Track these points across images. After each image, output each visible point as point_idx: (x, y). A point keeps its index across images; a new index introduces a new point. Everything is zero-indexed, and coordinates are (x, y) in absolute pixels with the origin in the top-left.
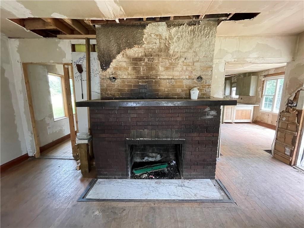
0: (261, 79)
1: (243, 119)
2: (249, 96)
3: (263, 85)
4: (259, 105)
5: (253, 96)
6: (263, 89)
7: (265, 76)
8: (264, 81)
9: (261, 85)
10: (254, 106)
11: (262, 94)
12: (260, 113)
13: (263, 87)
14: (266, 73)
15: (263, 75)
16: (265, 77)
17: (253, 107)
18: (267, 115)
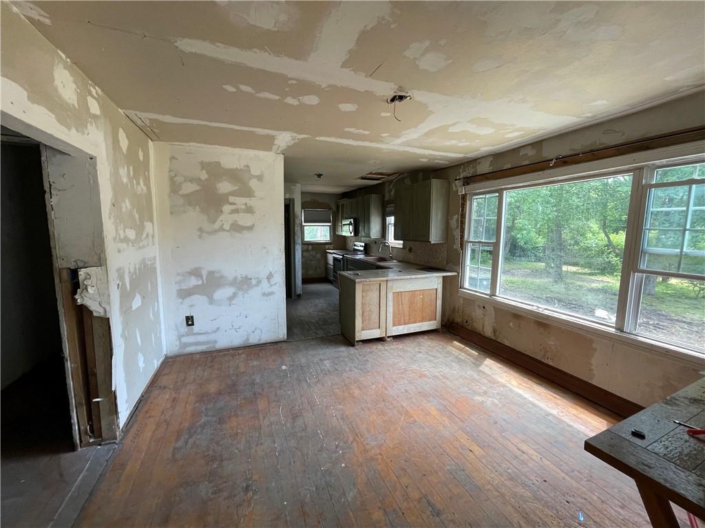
0: (457, 191)
1: (415, 322)
2: (428, 244)
3: (462, 210)
4: (456, 274)
5: (438, 244)
6: (463, 223)
7: (467, 181)
8: (464, 197)
9: (457, 210)
10: (443, 277)
11: (462, 237)
12: (460, 297)
13: (463, 216)
14: (469, 172)
15: (461, 177)
16: (468, 184)
17: (441, 280)
18: (479, 306)
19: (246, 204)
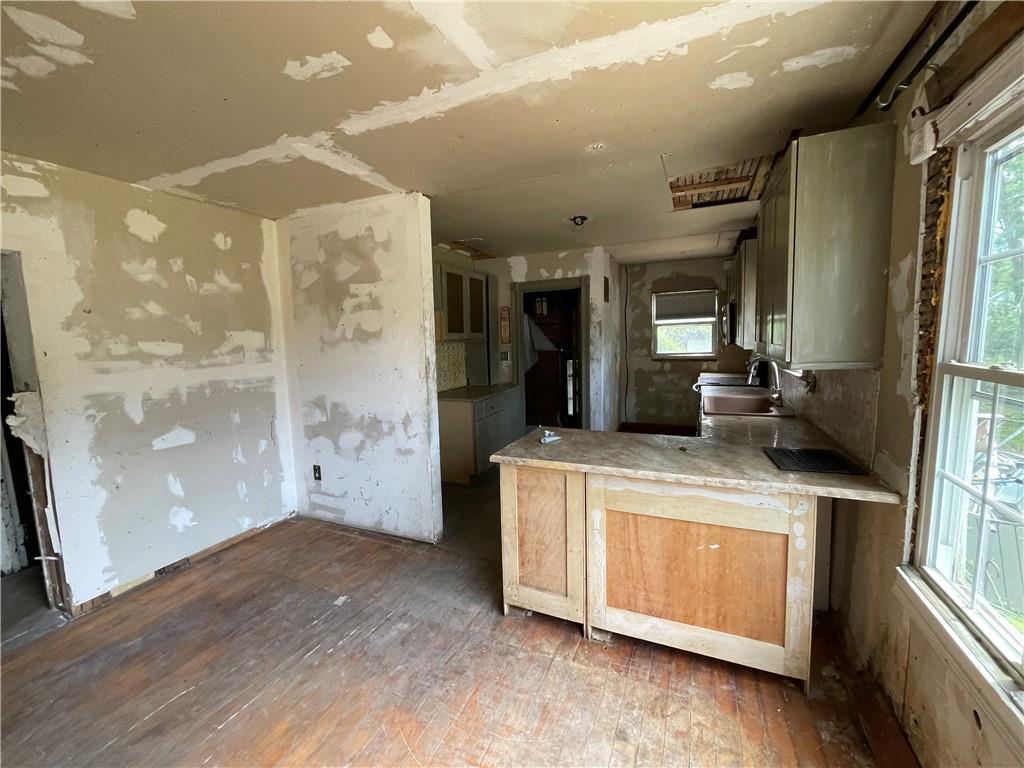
19: (370, 295)
